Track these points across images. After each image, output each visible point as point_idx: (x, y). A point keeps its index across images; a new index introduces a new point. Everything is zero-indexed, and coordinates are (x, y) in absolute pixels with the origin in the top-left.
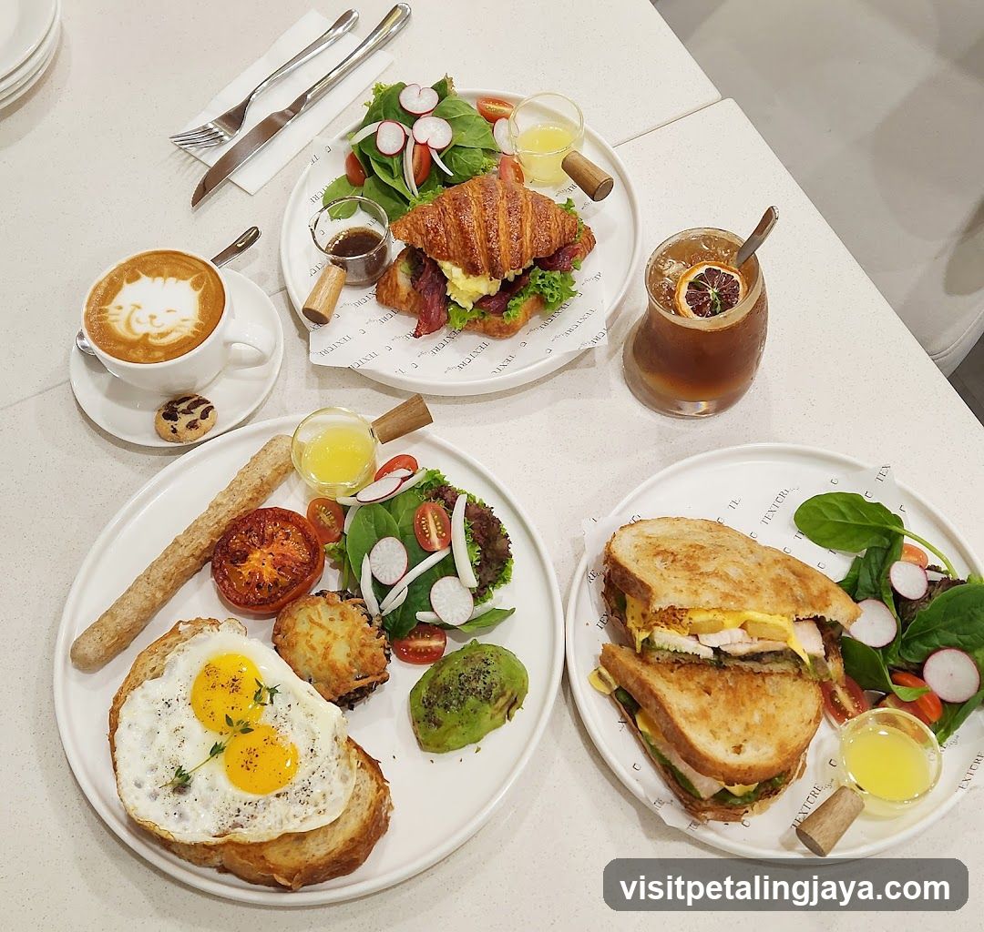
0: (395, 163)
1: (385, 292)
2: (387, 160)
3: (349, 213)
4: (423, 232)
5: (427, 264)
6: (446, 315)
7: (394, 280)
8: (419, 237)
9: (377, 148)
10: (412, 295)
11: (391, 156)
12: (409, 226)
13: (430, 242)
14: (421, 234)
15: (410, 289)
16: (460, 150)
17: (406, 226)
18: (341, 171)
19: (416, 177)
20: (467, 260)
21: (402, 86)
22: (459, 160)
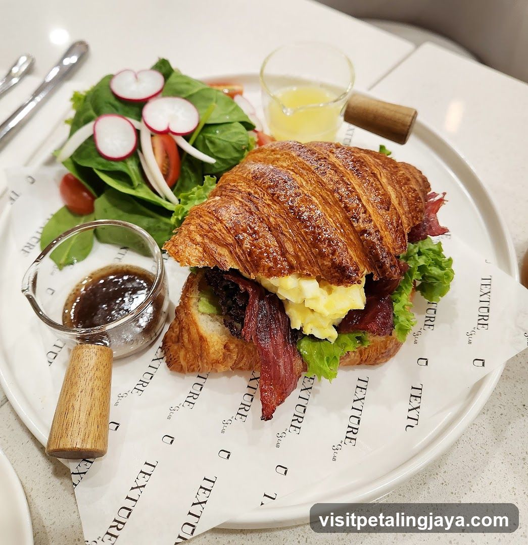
0: (131, 168)
1: (182, 353)
2: (119, 166)
3: (84, 252)
4: (230, 240)
5: (250, 290)
6: (300, 362)
7: (193, 331)
8: (224, 251)
9: (101, 155)
10: (232, 347)
11: (122, 160)
12: (199, 239)
13: (250, 254)
14: (226, 245)
15: (224, 339)
16: (213, 129)
17: (192, 240)
18: (56, 203)
19: (166, 177)
20: (327, 263)
21: (111, 77)
22: (217, 141)
